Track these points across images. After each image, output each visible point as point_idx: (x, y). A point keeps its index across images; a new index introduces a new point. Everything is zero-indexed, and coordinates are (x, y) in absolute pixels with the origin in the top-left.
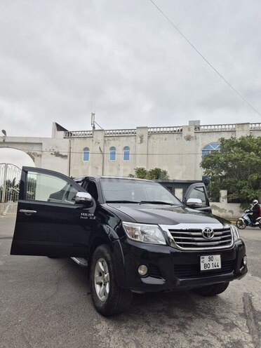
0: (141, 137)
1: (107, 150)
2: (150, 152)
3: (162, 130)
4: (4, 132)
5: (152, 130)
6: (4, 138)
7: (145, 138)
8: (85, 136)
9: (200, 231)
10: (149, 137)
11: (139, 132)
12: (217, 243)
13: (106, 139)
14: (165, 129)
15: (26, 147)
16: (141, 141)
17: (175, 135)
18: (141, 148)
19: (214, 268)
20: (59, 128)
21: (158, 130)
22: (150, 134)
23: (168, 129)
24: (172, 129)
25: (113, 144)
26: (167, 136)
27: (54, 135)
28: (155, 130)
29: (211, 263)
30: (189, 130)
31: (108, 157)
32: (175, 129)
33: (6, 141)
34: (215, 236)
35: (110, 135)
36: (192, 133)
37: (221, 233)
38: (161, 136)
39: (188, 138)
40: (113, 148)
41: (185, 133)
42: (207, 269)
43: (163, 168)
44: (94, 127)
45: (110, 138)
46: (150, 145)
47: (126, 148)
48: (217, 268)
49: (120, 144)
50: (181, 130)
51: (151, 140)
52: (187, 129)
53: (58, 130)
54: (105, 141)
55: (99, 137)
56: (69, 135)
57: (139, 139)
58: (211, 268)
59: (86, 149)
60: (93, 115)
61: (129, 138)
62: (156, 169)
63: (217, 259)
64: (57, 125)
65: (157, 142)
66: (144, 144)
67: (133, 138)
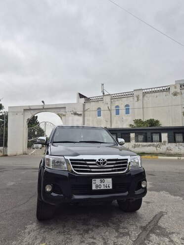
0: (138, 97)
1: (113, 108)
2: (145, 106)
3: (153, 90)
4: (43, 102)
5: (146, 91)
6: (43, 106)
7: (141, 97)
8: (99, 100)
9: (95, 160)
10: (143, 96)
11: (136, 94)
12: (111, 169)
13: (112, 100)
14: (156, 89)
15: (56, 110)
16: (138, 100)
17: (164, 93)
18: (138, 104)
19: (105, 188)
20: (81, 96)
21: (151, 90)
22: (144, 94)
23: (158, 89)
24: (161, 89)
25: (117, 103)
26: (158, 94)
27: (78, 101)
28: (148, 90)
29: (102, 184)
30: (175, 88)
31: (114, 112)
32: (164, 88)
33: (45, 107)
34: (108, 164)
35: (114, 98)
36: (178, 90)
37: (115, 162)
38: (153, 94)
39: (175, 94)
40: (117, 106)
41: (172, 90)
42: (99, 188)
43: (156, 119)
44: (104, 93)
45: (115, 100)
46: (145, 102)
47: (127, 106)
48: (108, 188)
49: (122, 103)
50: (169, 89)
51: (145, 98)
52: (173, 87)
53: (80, 98)
54: (111, 102)
55: (107, 99)
56: (88, 100)
57: (136, 99)
58: (102, 188)
59: (99, 108)
60: (103, 85)
61: (129, 98)
62: (151, 120)
63: (108, 183)
64: (80, 94)
65: (150, 98)
66: (140, 102)
67: (131, 98)
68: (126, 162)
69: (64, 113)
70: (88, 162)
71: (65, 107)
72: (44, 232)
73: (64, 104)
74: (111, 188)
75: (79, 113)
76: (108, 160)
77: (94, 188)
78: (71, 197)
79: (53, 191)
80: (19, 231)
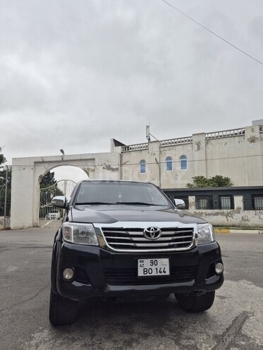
0: (198, 144)
1: (163, 159)
2: (209, 158)
3: (221, 134)
4: (62, 151)
5: (210, 135)
6: (62, 157)
7: (203, 145)
8: (142, 148)
9: (141, 230)
10: (207, 143)
11: (195, 139)
12: (167, 244)
13: (162, 149)
14: (224, 133)
15: (81, 163)
16: (199, 149)
17: (237, 138)
18: (199, 155)
19: (159, 274)
20: (117, 143)
21: (217, 134)
22: (208, 140)
23: (228, 133)
24: (232, 132)
25: (168, 153)
26: (225, 140)
27: (112, 149)
28: (213, 135)
29: (154, 267)
30: (253, 130)
31: (164, 167)
32: (236, 132)
33: (64, 159)
34: (162, 236)
35: (164, 146)
36: (257, 134)
37: (173, 233)
38: (221, 141)
39: (253, 140)
40: (169, 158)
41: (248, 134)
42: (148, 274)
43: (224, 176)
44: (149, 139)
45: (166, 149)
46: (208, 151)
47: (183, 157)
48: (163, 274)
49: (175, 154)
50: (244, 132)
51: (209, 146)
52: (250, 130)
53: (116, 146)
54: (161, 152)
55: (155, 148)
56: (126, 149)
57: (196, 146)
58: (154, 274)
59: (143, 161)
60: (148, 127)
61: (185, 146)
62: (217, 176)
63: (164, 266)
64: (114, 140)
65: (216, 146)
66: (202, 152)
67: (189, 146)
68: (191, 233)
69: (92, 168)
70: (131, 233)
71: (94, 159)
72: (62, 344)
73: (93, 154)
74: (168, 273)
75: (114, 167)
76: (163, 230)
77: (141, 273)
78: (103, 287)
79: (75, 278)
80: (21, 343)
